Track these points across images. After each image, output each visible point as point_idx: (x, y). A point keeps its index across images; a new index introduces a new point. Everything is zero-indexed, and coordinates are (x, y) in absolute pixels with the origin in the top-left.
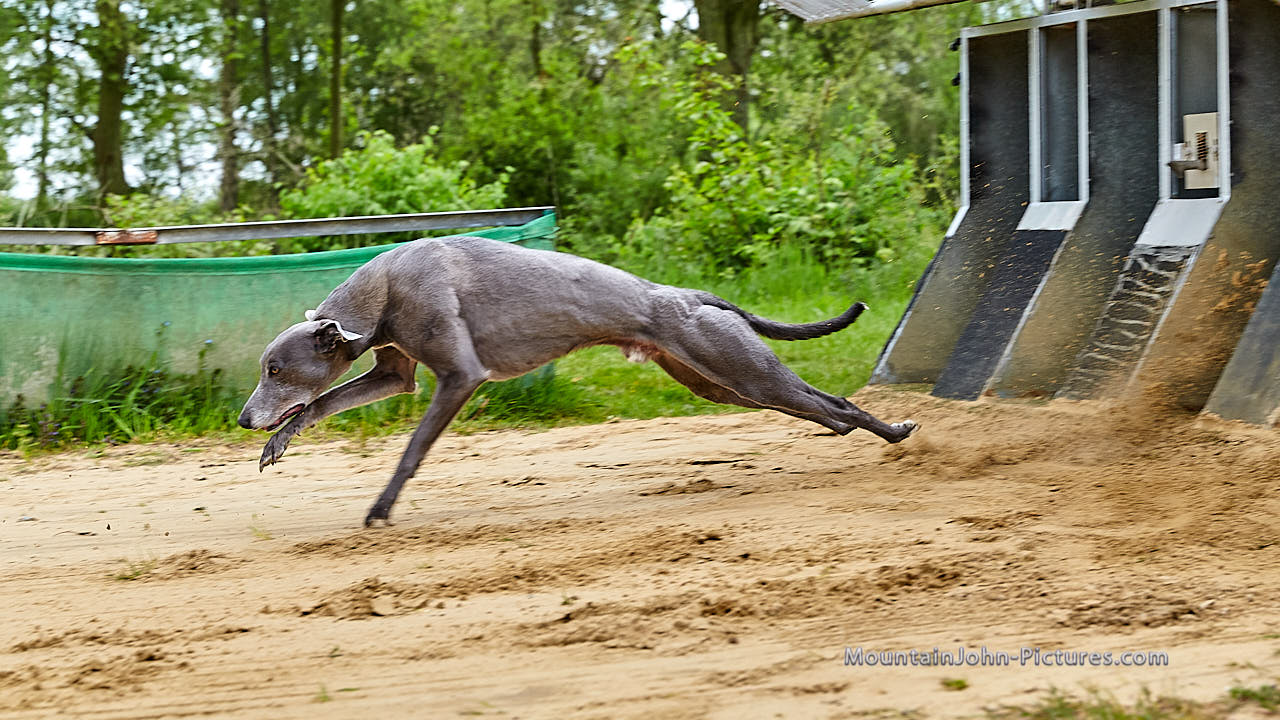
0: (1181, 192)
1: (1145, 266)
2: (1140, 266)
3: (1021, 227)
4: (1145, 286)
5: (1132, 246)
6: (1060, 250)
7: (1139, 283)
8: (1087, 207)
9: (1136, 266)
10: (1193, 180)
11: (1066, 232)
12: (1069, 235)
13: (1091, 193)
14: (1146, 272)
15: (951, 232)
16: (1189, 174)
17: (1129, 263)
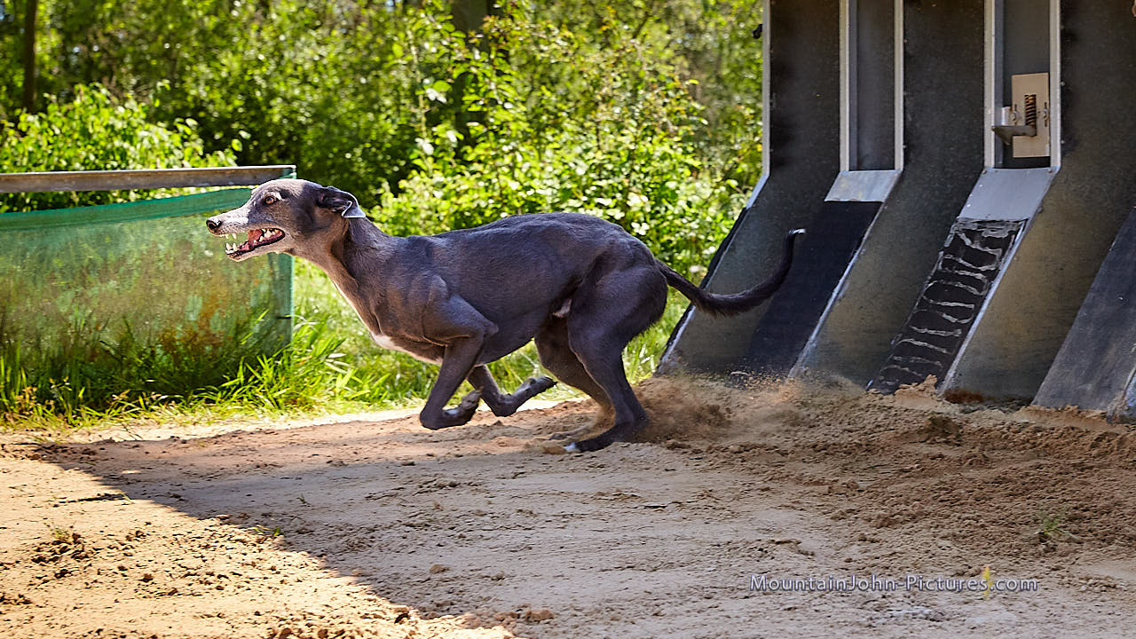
0: (1007, 160)
1: (968, 242)
2: (961, 241)
3: (829, 198)
4: (968, 265)
5: (953, 221)
6: (873, 225)
8: (902, 178)
9: (958, 241)
10: (1022, 148)
11: (879, 204)
12: (882, 208)
13: (907, 161)
14: (969, 248)
15: (749, 204)
16: (1017, 141)
17: (950, 239)
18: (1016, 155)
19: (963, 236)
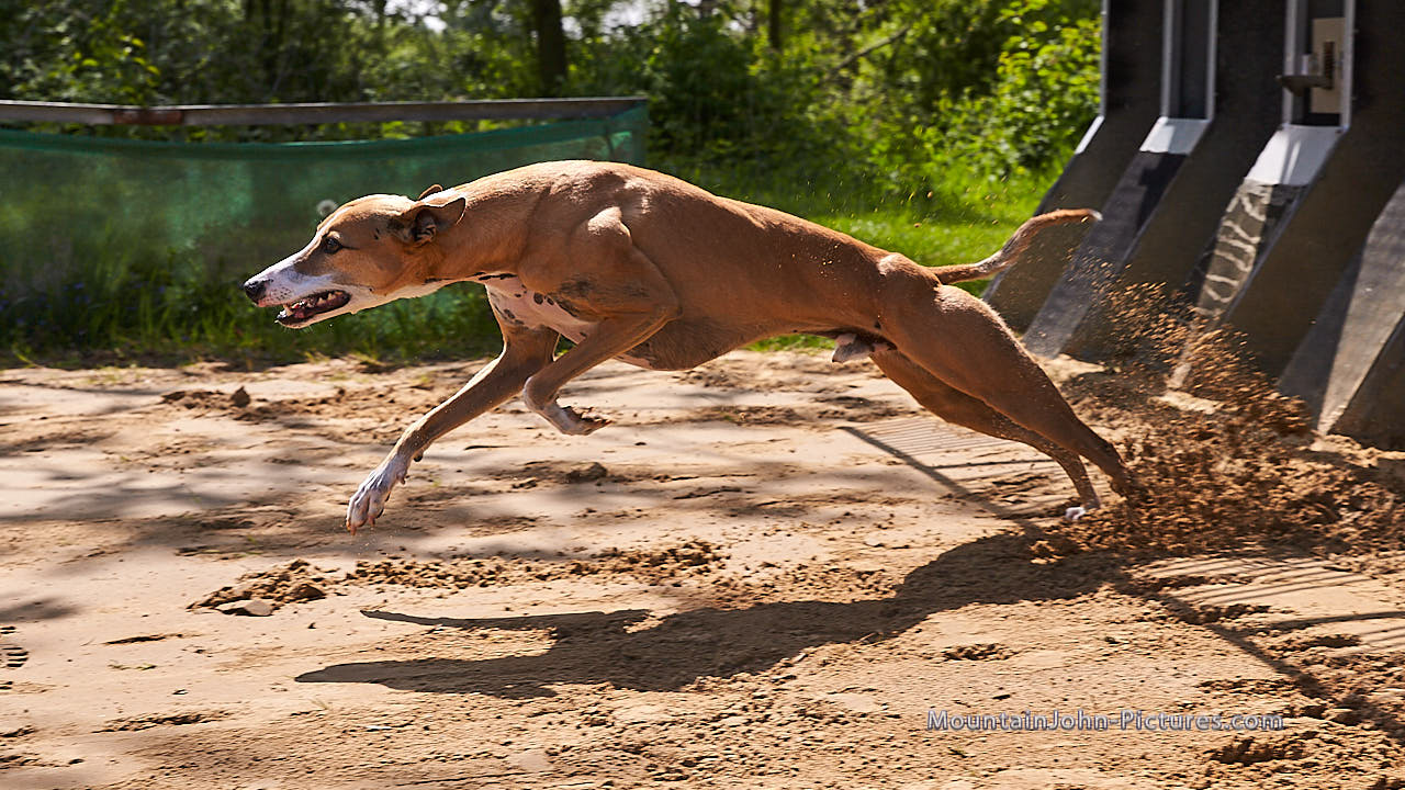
0: (1306, 117)
1: (1248, 207)
2: (1243, 207)
3: (1143, 148)
4: (1243, 234)
5: (1240, 181)
6: (1174, 180)
7: (1238, 230)
8: (1211, 129)
9: (1240, 206)
10: (1320, 102)
11: (1182, 157)
12: (1186, 163)
13: (1218, 110)
14: (1247, 214)
15: (1081, 148)
16: (1317, 93)
17: (1234, 202)
18: (1316, 108)
19: (1246, 201)
